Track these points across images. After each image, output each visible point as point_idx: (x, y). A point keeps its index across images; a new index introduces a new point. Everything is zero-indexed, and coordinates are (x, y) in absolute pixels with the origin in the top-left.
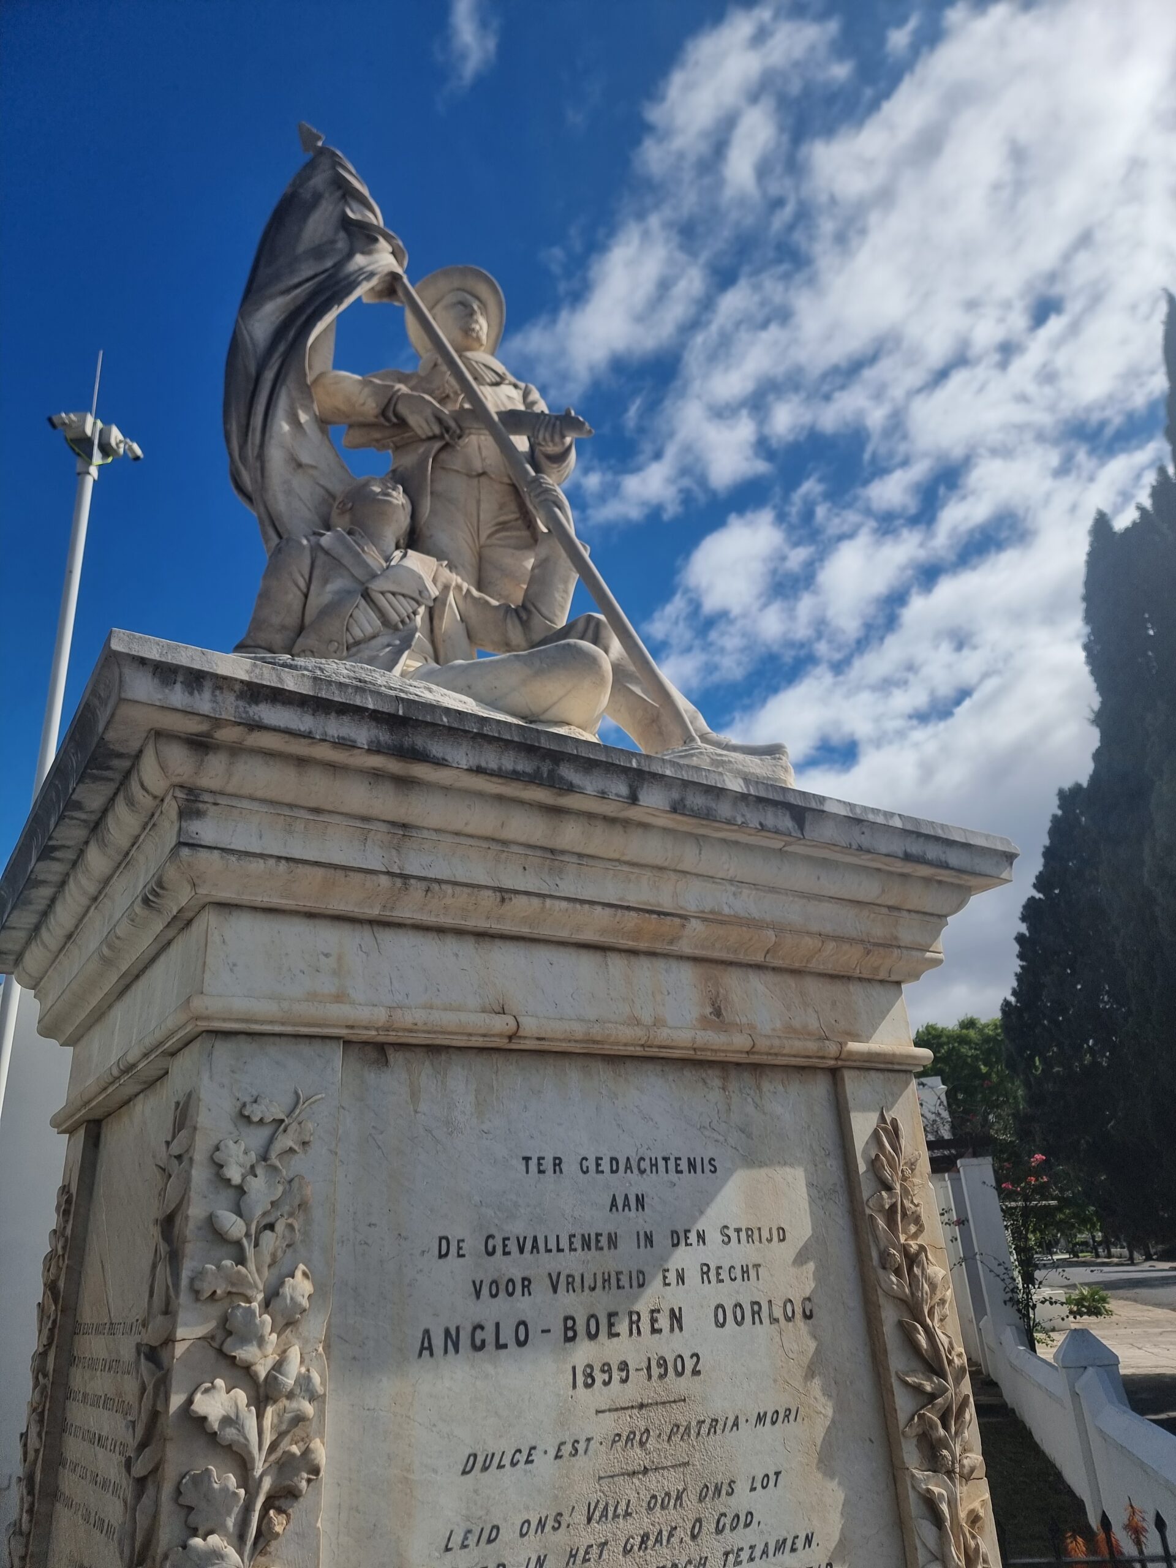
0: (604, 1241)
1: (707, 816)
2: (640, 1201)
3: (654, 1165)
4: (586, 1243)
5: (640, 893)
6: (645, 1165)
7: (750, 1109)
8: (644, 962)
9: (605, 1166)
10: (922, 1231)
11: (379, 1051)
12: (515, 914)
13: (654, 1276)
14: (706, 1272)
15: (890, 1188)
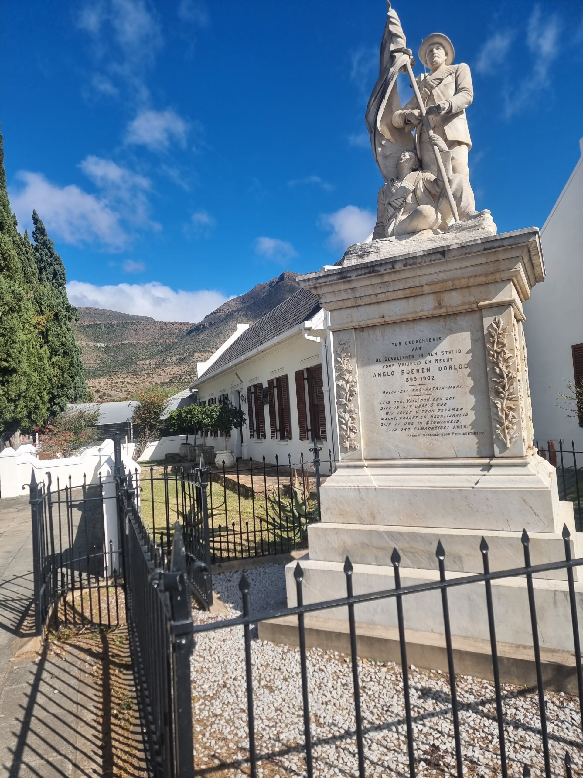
0: (411, 357)
1: (414, 264)
2: (420, 348)
3: (424, 341)
4: (407, 357)
5: (410, 284)
6: (421, 341)
7: (453, 324)
8: (419, 298)
9: (411, 342)
10: (504, 346)
11: (362, 329)
12: (381, 297)
13: (423, 361)
14: (437, 360)
15: (493, 337)
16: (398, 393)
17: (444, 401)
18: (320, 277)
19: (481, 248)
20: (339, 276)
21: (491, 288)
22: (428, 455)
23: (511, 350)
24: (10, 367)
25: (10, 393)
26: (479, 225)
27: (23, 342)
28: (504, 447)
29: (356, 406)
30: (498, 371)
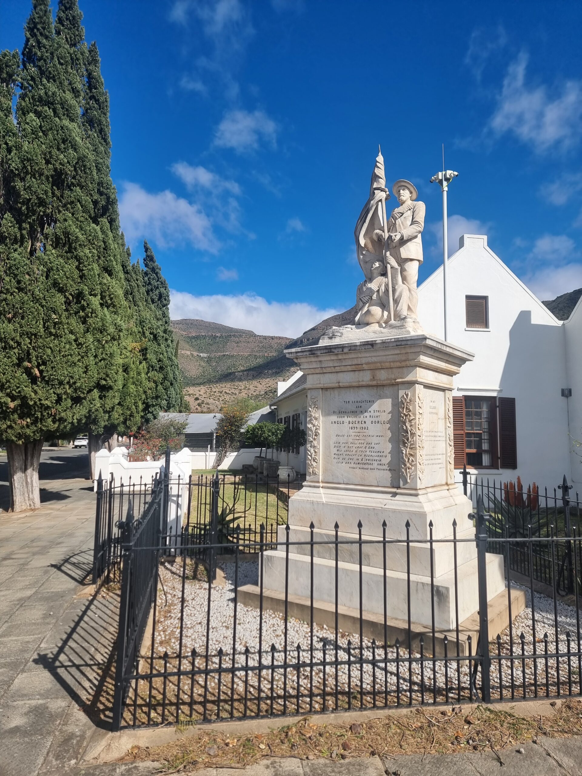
0: (355, 412)
1: (355, 350)
2: (361, 407)
4: (352, 412)
6: (362, 402)
7: (381, 392)
8: (361, 372)
9: (356, 402)
10: (410, 411)
11: (326, 389)
12: (338, 369)
13: (362, 416)
14: (370, 416)
15: (404, 404)
16: (345, 437)
17: (373, 445)
18: (298, 352)
19: (395, 344)
20: (310, 353)
21: (405, 370)
22: (361, 483)
23: (415, 414)
24: (107, 385)
25: (106, 405)
26: (403, 326)
27: (119, 365)
28: (406, 482)
29: (319, 443)
30: (405, 428)
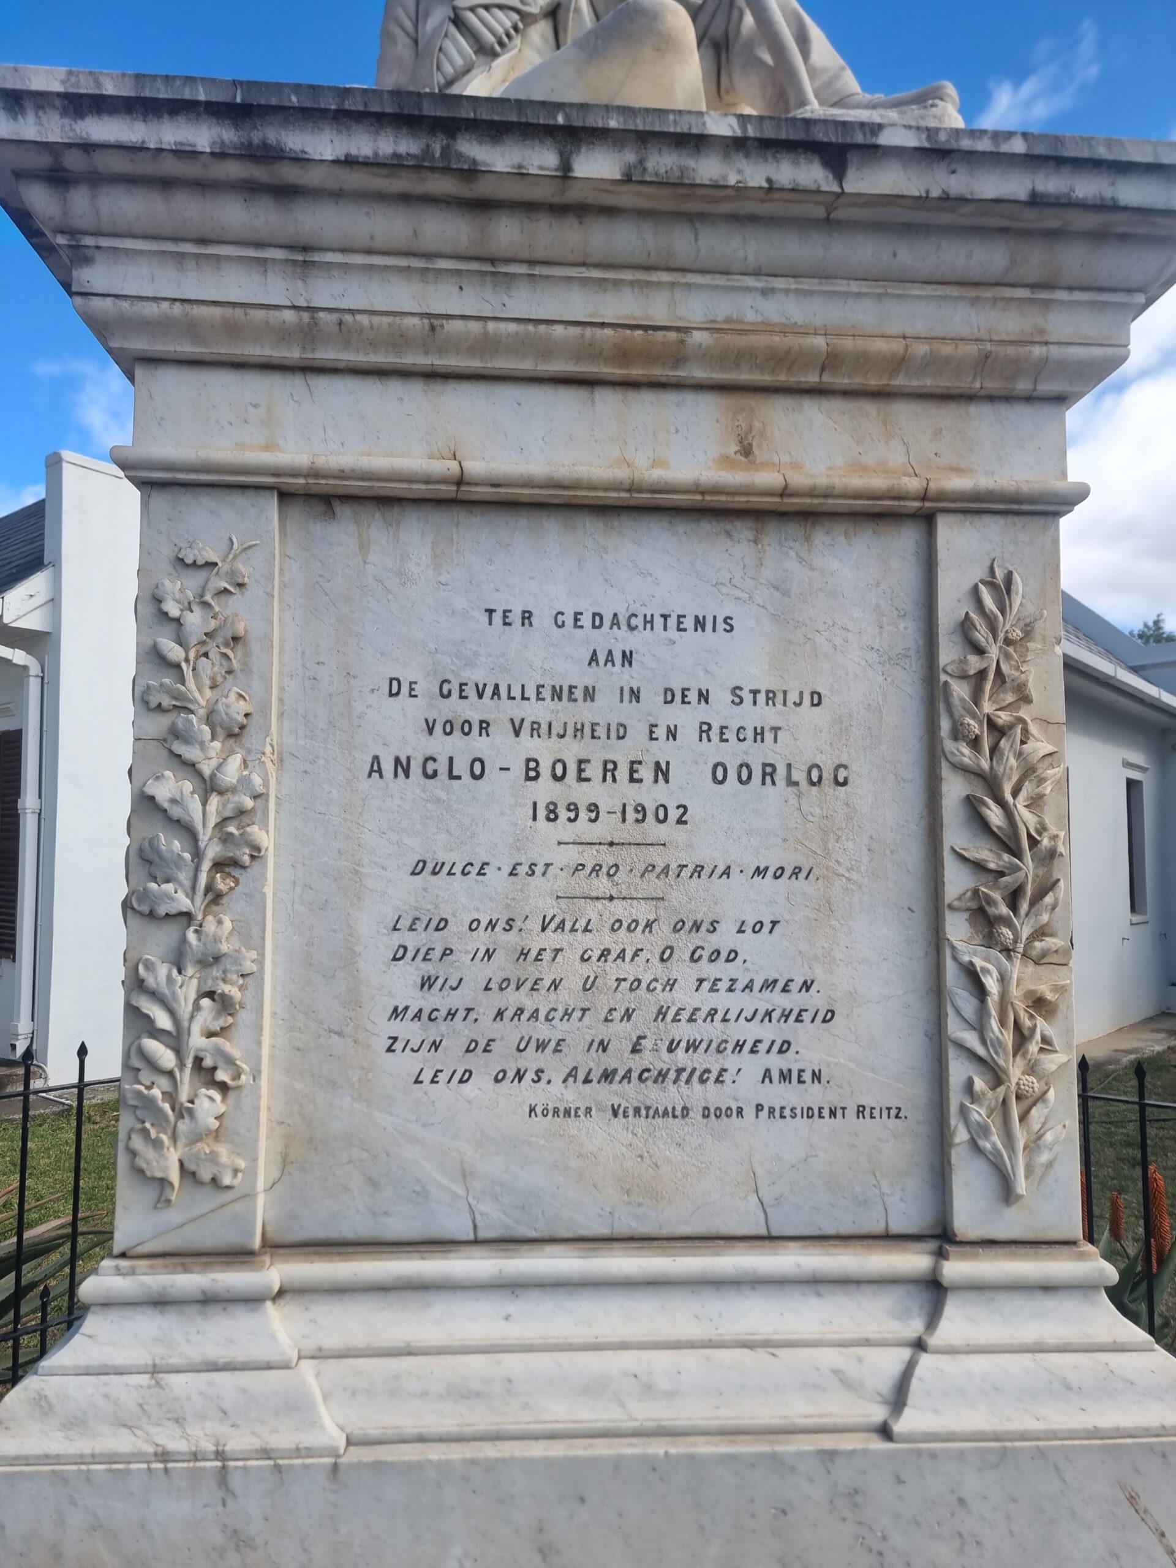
0: (578, 693)
2: (627, 658)
3: (649, 622)
4: (557, 694)
5: (621, 304)
7: (793, 565)
8: (647, 398)
9: (586, 620)
10: (1026, 701)
11: (324, 502)
13: (637, 724)
14: (705, 729)
15: (981, 652)
16: (497, 877)
17: (725, 938)
18: (98, 104)
22: (626, 1224)
23: (1050, 725)
28: (999, 1192)
29: (251, 933)
30: (995, 816)
